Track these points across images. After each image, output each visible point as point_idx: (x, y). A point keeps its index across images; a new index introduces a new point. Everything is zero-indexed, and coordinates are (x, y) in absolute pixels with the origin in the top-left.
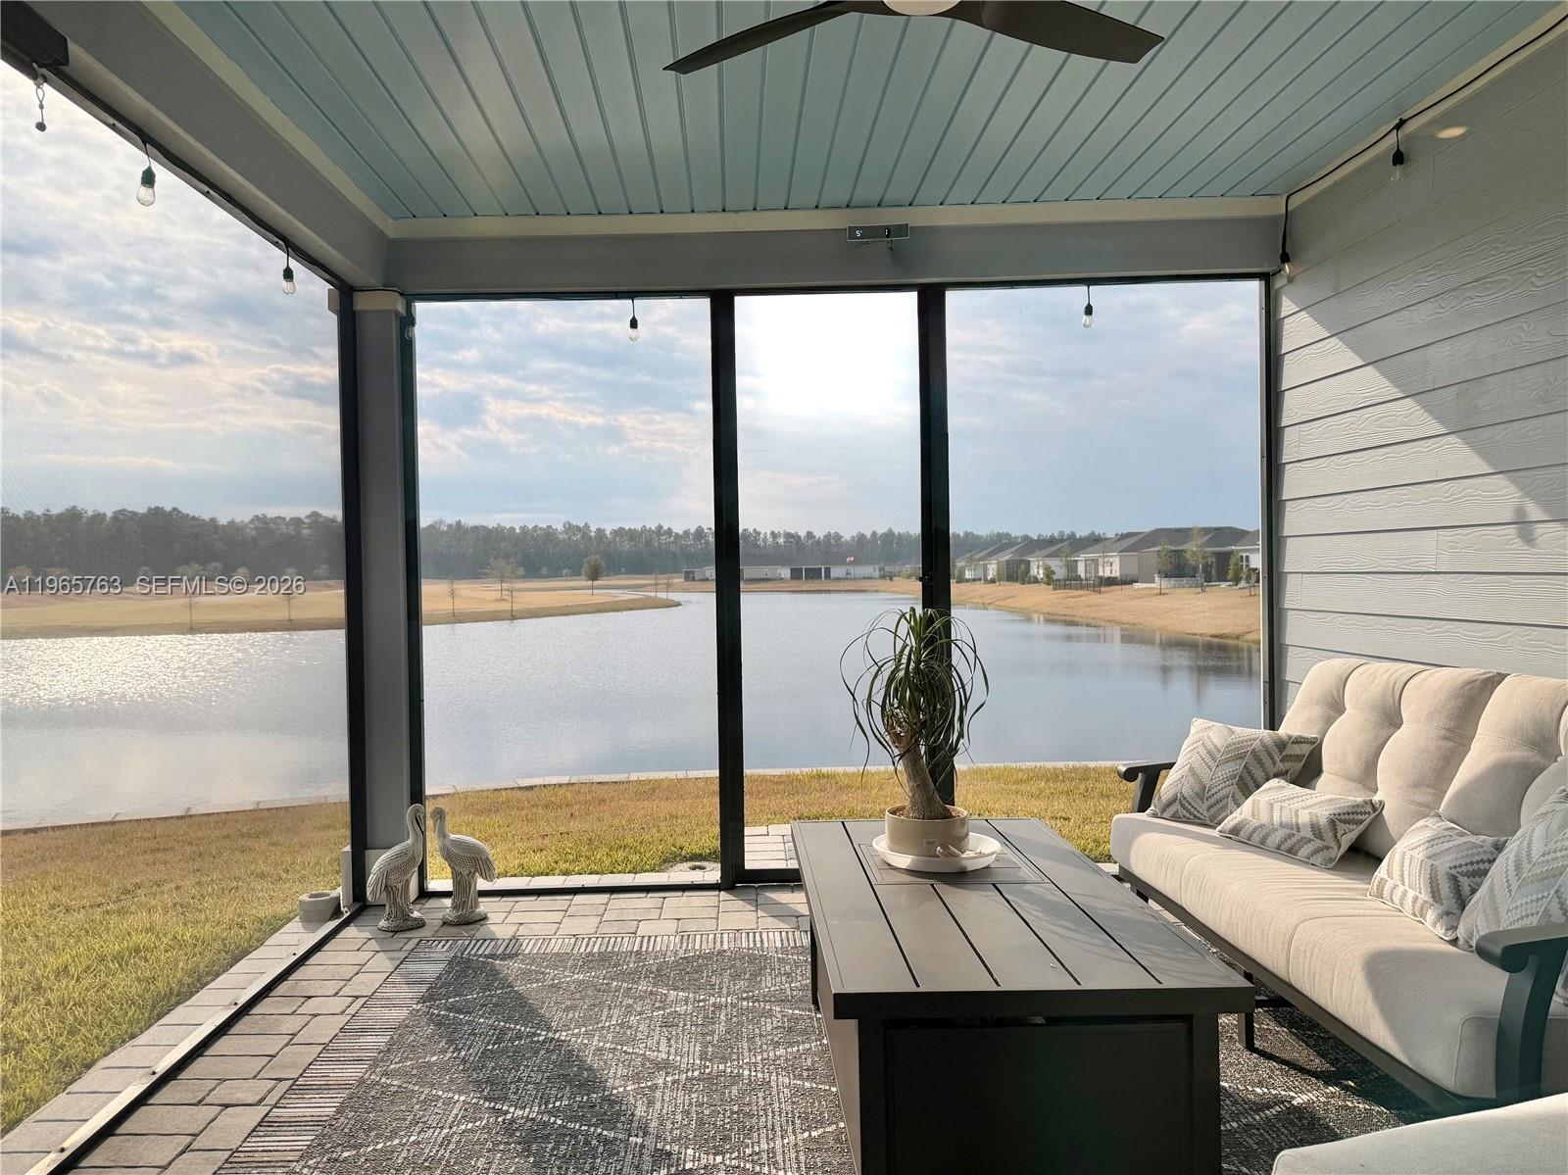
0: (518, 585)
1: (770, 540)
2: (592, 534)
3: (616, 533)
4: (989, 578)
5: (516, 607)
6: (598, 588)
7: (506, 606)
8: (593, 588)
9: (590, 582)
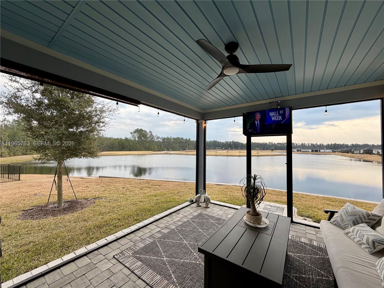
0: (259, 151)
1: (307, 145)
2: (273, 144)
3: (277, 143)
4: (361, 153)
5: (259, 154)
9: (271, 151)
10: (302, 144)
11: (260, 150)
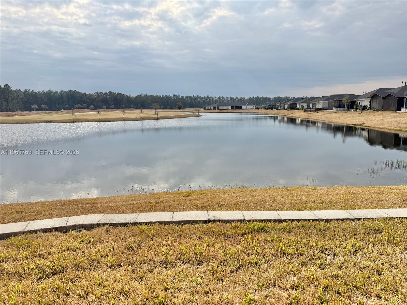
0: (158, 111)
1: (226, 99)
2: (180, 97)
3: (186, 97)
4: (285, 109)
5: (159, 116)
6: (181, 111)
7: (156, 116)
8: (179, 111)
9: (178, 110)
10: (220, 98)
11: (161, 108)
